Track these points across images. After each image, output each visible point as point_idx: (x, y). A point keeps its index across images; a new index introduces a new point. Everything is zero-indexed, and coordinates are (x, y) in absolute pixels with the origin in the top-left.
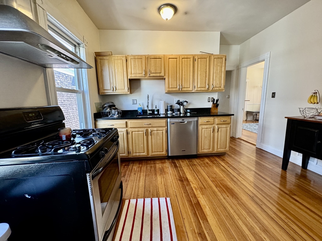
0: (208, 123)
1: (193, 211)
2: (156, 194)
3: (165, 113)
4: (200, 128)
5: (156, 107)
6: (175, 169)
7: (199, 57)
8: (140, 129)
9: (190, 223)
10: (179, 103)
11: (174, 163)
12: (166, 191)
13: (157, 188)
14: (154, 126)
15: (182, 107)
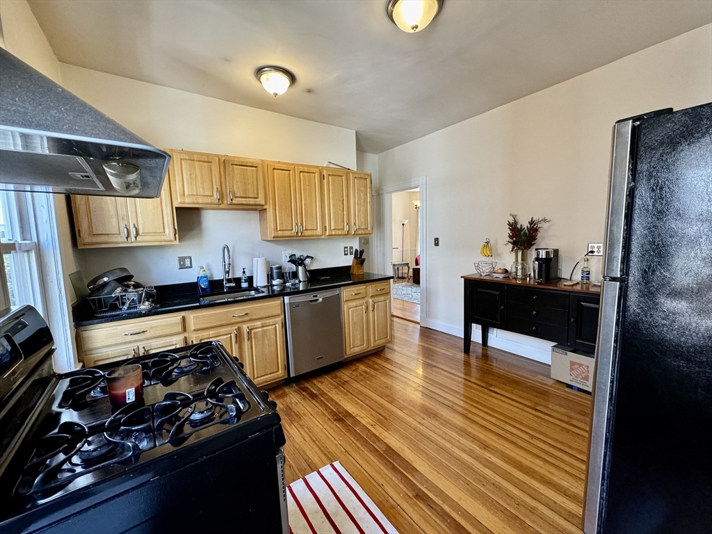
0: (358, 296)
1: (388, 464)
2: (306, 466)
3: (266, 284)
4: (345, 306)
5: (244, 272)
6: (314, 402)
7: (331, 174)
8: (223, 330)
9: (395, 487)
10: (294, 260)
11: (306, 389)
12: (322, 451)
13: (301, 452)
14: (255, 317)
15: (300, 268)
